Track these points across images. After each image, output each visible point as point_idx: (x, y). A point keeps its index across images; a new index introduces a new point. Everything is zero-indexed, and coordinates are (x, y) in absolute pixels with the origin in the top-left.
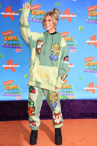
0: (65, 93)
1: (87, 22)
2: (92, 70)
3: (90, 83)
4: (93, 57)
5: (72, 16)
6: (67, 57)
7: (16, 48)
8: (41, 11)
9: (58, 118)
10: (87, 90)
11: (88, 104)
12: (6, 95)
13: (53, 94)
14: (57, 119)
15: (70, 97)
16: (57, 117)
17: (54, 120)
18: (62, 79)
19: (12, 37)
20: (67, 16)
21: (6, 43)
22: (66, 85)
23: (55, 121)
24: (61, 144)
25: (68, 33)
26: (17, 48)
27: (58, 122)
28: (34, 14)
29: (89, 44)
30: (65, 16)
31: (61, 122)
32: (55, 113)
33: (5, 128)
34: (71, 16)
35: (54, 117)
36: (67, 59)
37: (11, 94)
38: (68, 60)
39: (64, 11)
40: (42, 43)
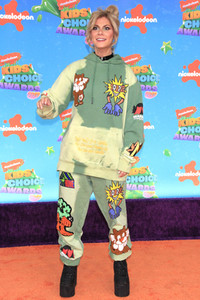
0: (135, 185)
1: (179, 33)
2: (191, 136)
3: (187, 163)
4: (194, 108)
5: (148, 20)
6: (140, 105)
7: (27, 89)
8: (81, 11)
9: (121, 240)
10: (182, 179)
11: (184, 208)
12: (7, 192)
13: (114, 188)
14: (118, 242)
15: (145, 194)
16: (119, 237)
17: (113, 243)
18: (131, 152)
19: (20, 67)
20: (137, 20)
21: (7, 80)
22: (138, 168)
23: (115, 247)
24: (127, 294)
25: (138, 56)
26: (31, 89)
27: (121, 249)
28: (66, 16)
29: (185, 79)
30: (131, 20)
31: (126, 249)
32: (114, 230)
33: (5, 263)
34: (145, 20)
35: (112, 237)
36: (139, 109)
37: (20, 189)
38: (142, 113)
39: (129, 10)
40: (85, 80)
